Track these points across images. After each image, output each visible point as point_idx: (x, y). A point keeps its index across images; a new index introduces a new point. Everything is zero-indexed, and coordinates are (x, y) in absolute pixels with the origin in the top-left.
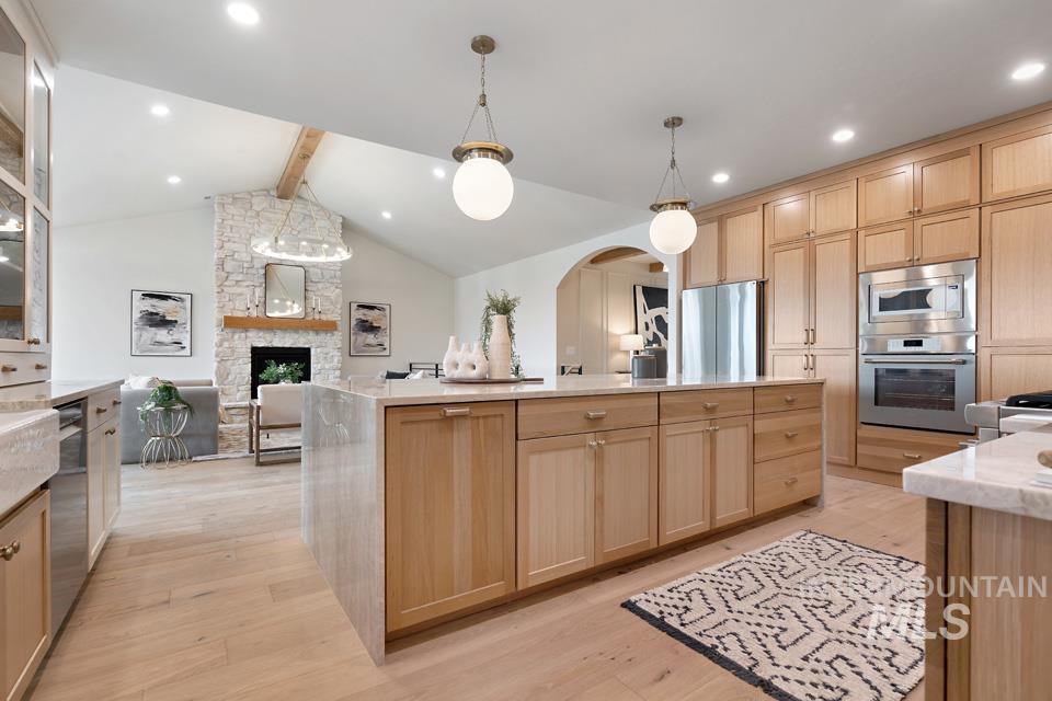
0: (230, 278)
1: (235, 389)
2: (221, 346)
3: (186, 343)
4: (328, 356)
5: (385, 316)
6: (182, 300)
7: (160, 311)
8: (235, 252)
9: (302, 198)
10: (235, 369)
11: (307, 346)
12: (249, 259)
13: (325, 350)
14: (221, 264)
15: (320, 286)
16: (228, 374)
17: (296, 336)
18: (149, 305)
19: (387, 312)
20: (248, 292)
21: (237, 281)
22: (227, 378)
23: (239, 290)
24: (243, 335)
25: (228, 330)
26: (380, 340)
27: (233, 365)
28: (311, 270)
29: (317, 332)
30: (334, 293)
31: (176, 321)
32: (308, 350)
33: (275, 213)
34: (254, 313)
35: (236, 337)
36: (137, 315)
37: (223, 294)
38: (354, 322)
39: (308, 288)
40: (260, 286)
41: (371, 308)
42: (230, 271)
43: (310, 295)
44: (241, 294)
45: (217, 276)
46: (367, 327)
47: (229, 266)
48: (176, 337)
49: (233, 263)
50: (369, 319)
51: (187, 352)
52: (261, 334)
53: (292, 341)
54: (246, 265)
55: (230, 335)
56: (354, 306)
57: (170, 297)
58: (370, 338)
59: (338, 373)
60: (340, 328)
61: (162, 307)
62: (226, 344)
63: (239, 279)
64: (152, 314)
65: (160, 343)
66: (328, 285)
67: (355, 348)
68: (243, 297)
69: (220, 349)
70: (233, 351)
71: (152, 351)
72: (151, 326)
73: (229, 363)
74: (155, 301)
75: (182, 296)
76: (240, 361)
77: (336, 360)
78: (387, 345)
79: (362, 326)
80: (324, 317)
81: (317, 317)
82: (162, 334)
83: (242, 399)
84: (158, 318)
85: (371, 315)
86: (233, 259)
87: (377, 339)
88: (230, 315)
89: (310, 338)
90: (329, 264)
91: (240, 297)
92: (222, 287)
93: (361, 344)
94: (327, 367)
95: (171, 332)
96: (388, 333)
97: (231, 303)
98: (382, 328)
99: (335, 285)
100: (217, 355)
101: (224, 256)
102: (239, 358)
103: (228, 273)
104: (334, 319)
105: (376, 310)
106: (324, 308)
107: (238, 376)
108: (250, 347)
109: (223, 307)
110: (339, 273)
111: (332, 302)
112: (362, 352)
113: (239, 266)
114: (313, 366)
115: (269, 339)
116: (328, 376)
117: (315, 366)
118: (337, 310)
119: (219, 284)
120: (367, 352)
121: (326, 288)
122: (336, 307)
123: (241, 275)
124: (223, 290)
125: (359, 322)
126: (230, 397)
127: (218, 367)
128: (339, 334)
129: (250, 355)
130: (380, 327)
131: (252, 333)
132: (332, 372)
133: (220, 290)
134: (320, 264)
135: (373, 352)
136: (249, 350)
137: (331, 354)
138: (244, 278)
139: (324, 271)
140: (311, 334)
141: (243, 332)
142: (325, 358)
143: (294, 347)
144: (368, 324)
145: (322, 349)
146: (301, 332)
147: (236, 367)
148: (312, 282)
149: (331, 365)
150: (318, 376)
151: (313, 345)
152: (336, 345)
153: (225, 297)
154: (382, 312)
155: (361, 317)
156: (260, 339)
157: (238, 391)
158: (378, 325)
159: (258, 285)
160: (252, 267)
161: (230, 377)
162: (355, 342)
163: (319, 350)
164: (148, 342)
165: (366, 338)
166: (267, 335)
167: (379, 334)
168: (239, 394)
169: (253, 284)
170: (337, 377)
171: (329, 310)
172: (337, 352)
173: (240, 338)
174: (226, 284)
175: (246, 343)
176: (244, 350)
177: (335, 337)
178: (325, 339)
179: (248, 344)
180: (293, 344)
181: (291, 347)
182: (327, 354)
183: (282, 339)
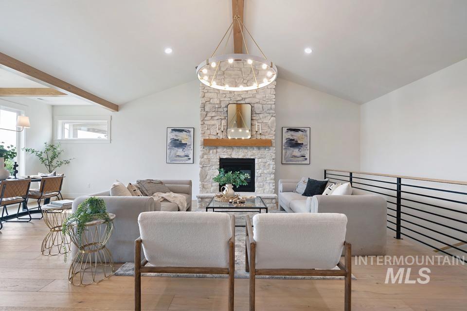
0: (208, 115)
1: (210, 185)
2: (203, 157)
3: (191, 156)
4: (267, 164)
5: (306, 136)
6: (189, 131)
7: (180, 138)
8: (210, 99)
10: (210, 172)
11: (252, 158)
12: (218, 102)
13: (264, 160)
14: (203, 107)
15: (261, 116)
16: (206, 176)
17: (246, 151)
18: (173, 135)
19: (308, 133)
20: (217, 123)
21: (212, 117)
22: (206, 178)
23: (213, 122)
24: (215, 150)
25: (207, 148)
26: (302, 153)
27: (209, 170)
28: (255, 105)
29: (259, 148)
30: (270, 120)
31: (186, 144)
32: (254, 160)
33: (234, 70)
34: (221, 136)
35: (211, 152)
36: (169, 141)
37: (205, 125)
38: (284, 141)
39: (254, 118)
40: (225, 119)
41: (297, 130)
42: (208, 111)
43: (255, 123)
44: (213, 125)
45: (201, 114)
46: (294, 144)
47: (207, 109)
48: (186, 153)
49: (209, 105)
50: (295, 138)
51: (191, 161)
52: (225, 150)
53: (243, 154)
54: (217, 106)
55: (208, 150)
56: (285, 130)
57: (184, 130)
58: (296, 152)
59: (273, 176)
60: (274, 145)
61: (180, 136)
62: (205, 157)
63: (213, 115)
64: (176, 140)
65: (179, 156)
66: (266, 115)
67: (285, 159)
68: (215, 127)
69: (202, 160)
70: (209, 161)
71: (175, 160)
72: (175, 147)
73: (207, 168)
74: (178, 133)
75: (190, 129)
76: (213, 167)
77: (271, 167)
78: (307, 157)
79: (290, 143)
80: (263, 137)
81: (259, 137)
82: (180, 152)
83: (213, 192)
84: (178, 142)
85: (297, 136)
86: (210, 103)
87: (301, 152)
88: (208, 138)
89: (254, 152)
90: (267, 100)
91: (213, 127)
92: (204, 121)
93: (290, 156)
94: (265, 172)
95: (184, 150)
96: (308, 148)
97: (208, 131)
98: (304, 144)
99: (271, 114)
100: (201, 163)
101: (204, 102)
102: (212, 165)
103: (207, 112)
104: (270, 138)
105: (300, 132)
106: (263, 131)
107: (212, 176)
108: (219, 158)
109: (204, 134)
110: (273, 106)
111: (268, 126)
112: (291, 161)
113: (213, 107)
114: (256, 171)
115: (229, 153)
116: (266, 178)
117: (258, 171)
118: (272, 132)
119: (202, 119)
120: (296, 162)
121: (265, 117)
122: (271, 130)
123: (214, 113)
124: (204, 123)
125: (289, 140)
126: (208, 190)
127: (201, 171)
128: (274, 149)
129: (219, 163)
130: (302, 144)
131: (219, 150)
132: (269, 175)
133: (202, 123)
134: (261, 101)
135: (298, 161)
136: (218, 160)
137: (268, 163)
138: (216, 115)
139: (264, 105)
140: (255, 149)
141: (214, 149)
142: (264, 166)
143: (245, 158)
144: (294, 142)
145: (263, 159)
146: (249, 148)
147: (210, 171)
148: (256, 113)
149: (268, 170)
150: (259, 178)
151: (257, 156)
152: (271, 157)
153: (205, 127)
154: (304, 133)
155: (289, 137)
156: (224, 153)
157: (212, 186)
158: (301, 142)
159: (223, 118)
160: (220, 107)
161: (207, 177)
162: (286, 155)
163: (260, 160)
164: (174, 156)
165: (293, 151)
166: (228, 151)
167: (302, 148)
168: (212, 189)
169: (220, 118)
170: (272, 179)
171: (267, 132)
172: (272, 161)
173: (213, 153)
174: (206, 119)
175: (216, 156)
176: (215, 160)
177: (271, 151)
178: (264, 153)
179: (218, 156)
180: (244, 156)
181: (243, 158)
182: (265, 163)
183: (237, 153)
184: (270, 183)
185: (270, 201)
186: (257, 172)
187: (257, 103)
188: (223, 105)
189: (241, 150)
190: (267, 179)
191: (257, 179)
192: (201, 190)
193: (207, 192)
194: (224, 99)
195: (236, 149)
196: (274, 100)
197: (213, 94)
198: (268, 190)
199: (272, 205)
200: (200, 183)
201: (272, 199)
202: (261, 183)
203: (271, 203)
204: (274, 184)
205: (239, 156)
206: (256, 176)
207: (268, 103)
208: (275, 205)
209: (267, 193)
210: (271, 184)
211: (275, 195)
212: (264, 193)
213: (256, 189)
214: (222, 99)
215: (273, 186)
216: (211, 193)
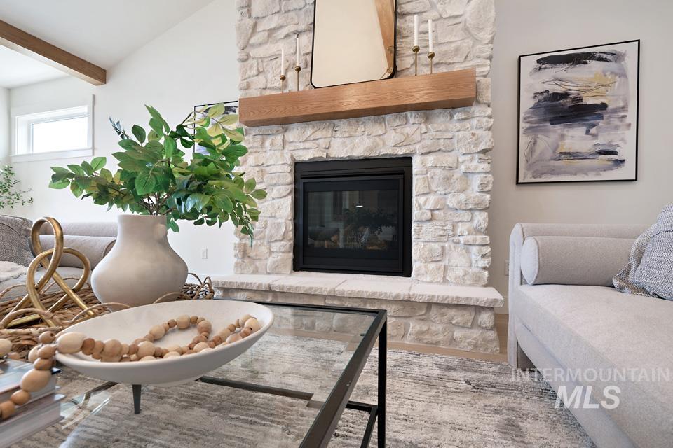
0: (259, 28)
1: (264, 249)
4: (457, 174)
5: (623, 75)
10: (265, 209)
11: (401, 152)
13: (448, 159)
14: (247, 5)
17: (379, 129)
19: (630, 63)
20: (284, 48)
21: (271, 31)
23: (271, 49)
24: (279, 137)
26: (603, 140)
30: (471, 10)
32: (407, 160)
35: (268, 143)
37: (249, 62)
38: (528, 103)
41: (578, 60)
42: (260, 14)
43: (405, 21)
44: (275, 57)
45: (240, 28)
46: (565, 111)
50: (572, 88)
53: (368, 142)
55: (259, 138)
58: (575, 137)
59: (481, 218)
63: (274, 25)
67: (529, 167)
70: (262, 172)
77: (476, 181)
78: (627, 152)
79: (550, 109)
83: (274, 271)
85: (575, 80)
87: (595, 136)
89: (408, 129)
92: (247, 49)
93: (549, 154)
94: (451, 202)
96: (631, 118)
97: (261, 77)
98: (610, 107)
103: (256, 18)
104: (471, 72)
105: (594, 65)
106: (444, 48)
107: (270, 221)
108: (289, 161)
109: (249, 87)
111: (465, 29)
112: (553, 172)
114: (417, 201)
115: (323, 143)
116: (454, 227)
117: (422, 200)
118: (478, 46)
119: (241, 44)
120: (566, 173)
122: (477, 41)
123: (277, 17)
124: (248, 56)
125: (545, 99)
126: (258, 263)
128: (489, 111)
129: (290, 178)
130: (604, 106)
131: (295, 133)
132: (467, 216)
133: (244, 56)
135: (585, 171)
136: (290, 169)
137: (463, 168)
138: (282, 21)
140: (411, 120)
141: (278, 132)
142: (447, 179)
143: (374, 154)
144: (567, 103)
145: (440, 156)
146: (388, 118)
147: (266, 203)
149: (462, 197)
150: (429, 225)
151: (417, 146)
152: (476, 144)
153: (251, 67)
154: (612, 66)
155: (546, 87)
156: (307, 145)
157: (271, 252)
158: (597, 101)
159: (303, 28)
162: (532, 151)
163: (430, 159)
165: (562, 136)
166: (319, 134)
167: (601, 123)
168: (271, 259)
169: (295, 28)
170: (477, 231)
171: (457, 50)
172: (481, 161)
173: (272, 144)
174: (252, 41)
175: (282, 155)
176: (279, 169)
177: (474, 122)
178: (447, 130)
179: (285, 155)
180: (371, 150)
181: (367, 154)
182: (451, 168)
183: (347, 141)
184: (468, 245)
185: (468, 316)
186: (421, 204)
189: (361, 128)
190: (459, 231)
191: (418, 233)
192: (236, 263)
193: (256, 271)
195: (345, 128)
198: (460, 272)
199: (476, 334)
200: (237, 240)
201: (478, 309)
202: (436, 246)
203: (474, 325)
204: (487, 250)
205: (352, 150)
206: (414, 219)
208: (492, 335)
209: (457, 284)
210: (474, 250)
211: (490, 294)
212: (445, 281)
213: (415, 266)
215: (483, 256)
216: (269, 274)
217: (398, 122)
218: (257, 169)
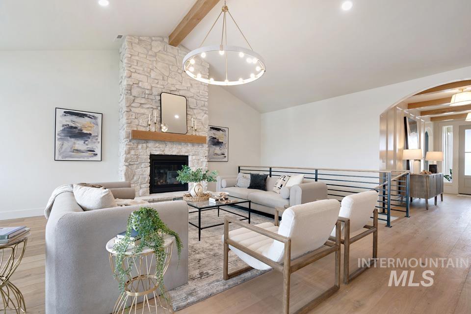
0: (136, 101)
1: (138, 187)
2: (129, 153)
3: (98, 151)
4: (200, 162)
5: (225, 135)
6: (95, 118)
7: (79, 125)
8: (139, 81)
9: (184, 47)
10: (139, 172)
11: (186, 154)
12: (149, 87)
13: (198, 157)
14: (130, 89)
15: (195, 111)
16: (134, 176)
17: (180, 147)
18: (69, 120)
19: (227, 132)
20: (149, 112)
21: (141, 104)
22: (133, 178)
23: (142, 111)
24: (145, 145)
25: (134, 141)
26: (223, 151)
27: (137, 168)
28: (190, 99)
29: (193, 144)
30: (203, 117)
31: (90, 134)
32: (187, 156)
33: (168, 55)
34: (153, 129)
35: (140, 146)
36: (59, 128)
37: (131, 113)
39: (188, 113)
40: (157, 109)
41: (218, 129)
43: (189, 117)
44: (143, 114)
45: (127, 98)
46: (216, 142)
47: (135, 92)
48: (90, 146)
49: (138, 89)
50: (217, 136)
51: (98, 158)
52: (157, 145)
53: (177, 151)
54: (147, 92)
55: (136, 144)
56: (209, 128)
57: (86, 115)
58: (217, 150)
61: (80, 122)
62: (133, 152)
63: (142, 102)
64: (72, 127)
65: (78, 151)
66: (200, 111)
68: (145, 116)
69: (129, 156)
70: (138, 158)
71: (70, 157)
72: (71, 137)
73: (135, 166)
74: (74, 118)
75: (95, 115)
76: (143, 165)
78: (226, 154)
79: (213, 142)
80: (198, 134)
81: (194, 133)
82: (80, 144)
83: (143, 195)
84: (77, 131)
86: (138, 87)
87: (221, 150)
88: (136, 129)
89: (189, 148)
90: (201, 96)
91: (143, 116)
92: (130, 107)
93: (212, 154)
95: (86, 142)
96: (227, 147)
97: (136, 120)
98: (224, 143)
99: (204, 111)
100: (126, 161)
101: (131, 83)
102: (141, 163)
103: (135, 96)
104: (204, 135)
105: (221, 131)
106: (197, 127)
107: (141, 176)
108: (149, 154)
109: (131, 123)
110: (206, 103)
111: (202, 123)
112: (213, 158)
113: (143, 92)
115: (162, 149)
118: (205, 129)
119: (128, 105)
120: (217, 159)
121: (199, 113)
122: (205, 127)
123: (144, 99)
124: (131, 110)
126: (136, 193)
127: (127, 170)
129: (149, 161)
130: (222, 143)
131: (151, 144)
133: (128, 110)
134: (195, 96)
135: (219, 158)
136: (149, 157)
137: (202, 160)
138: (146, 102)
139: (198, 101)
140: (189, 146)
141: (144, 143)
142: (198, 163)
143: (179, 154)
144: (216, 140)
145: (196, 156)
146: (182, 144)
147: (139, 170)
148: (190, 108)
151: (190, 153)
152: (205, 154)
153: (132, 115)
154: (223, 133)
155: (212, 135)
156: (157, 149)
157: (141, 188)
158: (221, 141)
159: (155, 107)
160: (151, 94)
161: (135, 178)
163: (194, 157)
164: (69, 150)
165: (215, 149)
166: (161, 146)
167: (222, 147)
168: (141, 192)
169: (152, 107)
171: (200, 128)
172: (205, 159)
173: (142, 147)
174: (133, 105)
175: (146, 151)
176: (145, 157)
177: (204, 148)
178: (198, 150)
179: (148, 152)
180: (178, 153)
181: (176, 154)
182: (199, 160)
183: (171, 149)
187: (191, 97)
188: (156, 92)
189: (175, 146)
194: (156, 85)
195: (169, 145)
196: (207, 97)
197: (142, 76)
205: (172, 152)
207: (202, 99)
213: (189, 188)
214: (153, 85)
216: (140, 196)
217: (185, 145)
218: (136, 156)
